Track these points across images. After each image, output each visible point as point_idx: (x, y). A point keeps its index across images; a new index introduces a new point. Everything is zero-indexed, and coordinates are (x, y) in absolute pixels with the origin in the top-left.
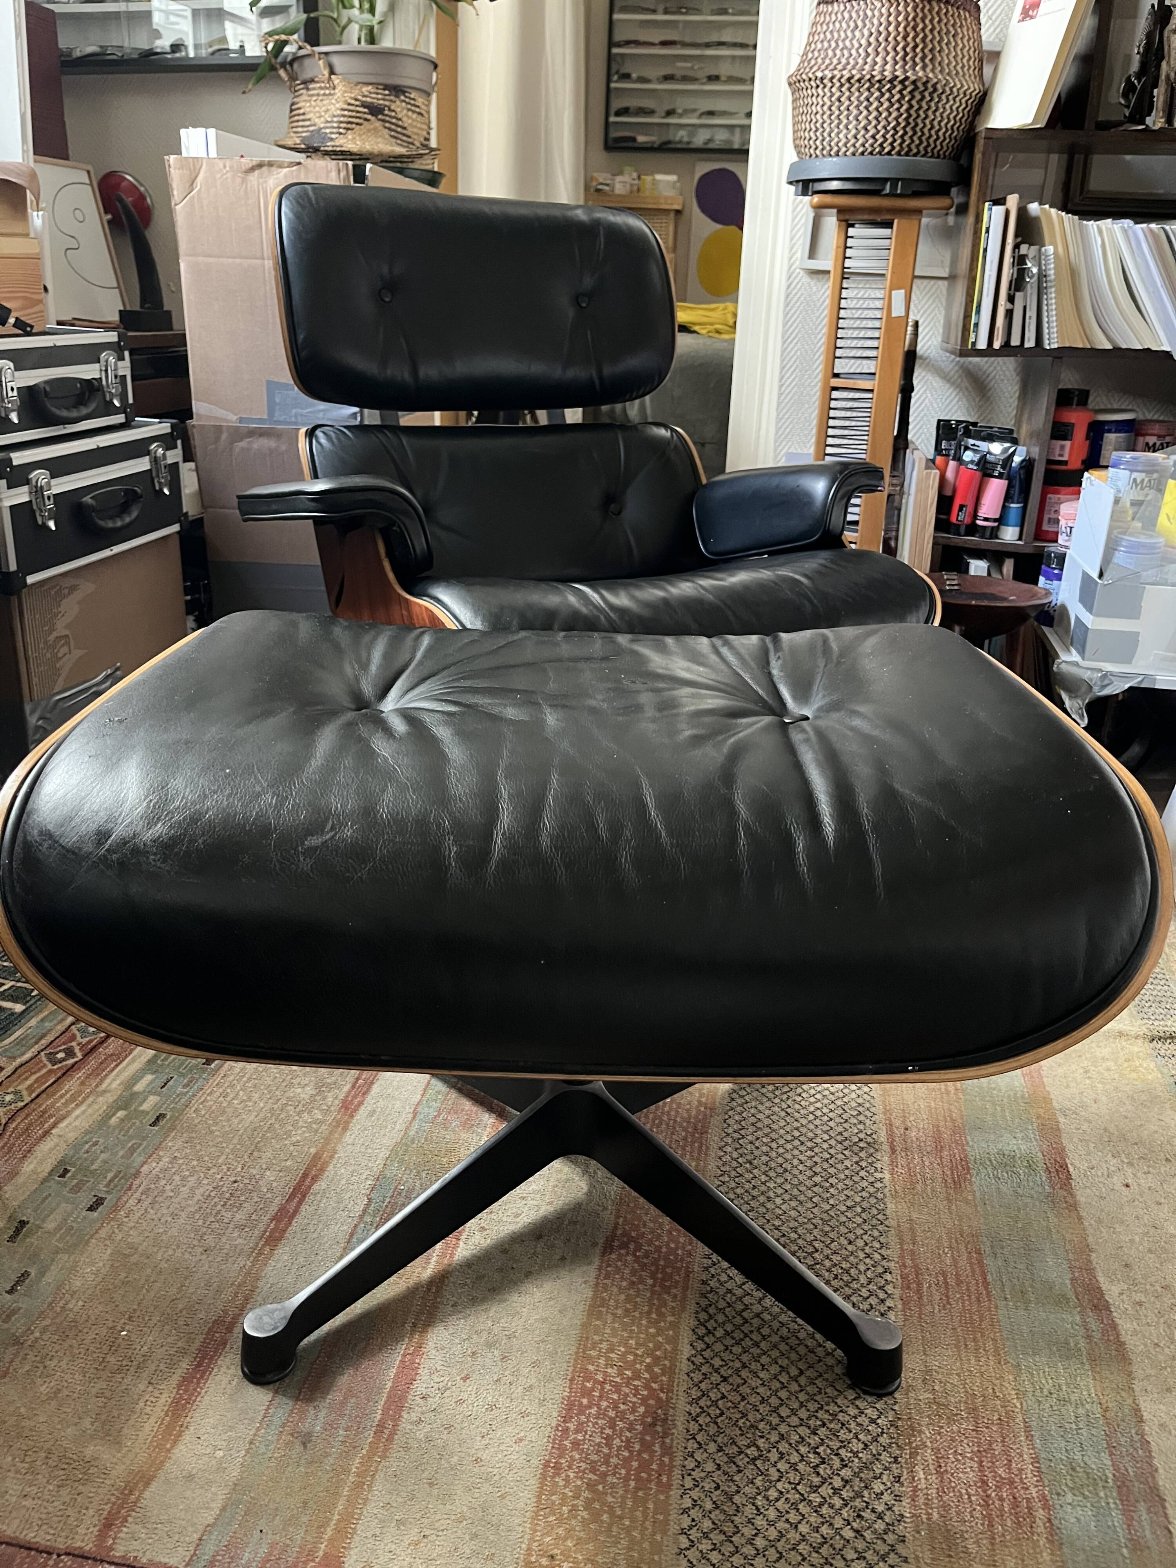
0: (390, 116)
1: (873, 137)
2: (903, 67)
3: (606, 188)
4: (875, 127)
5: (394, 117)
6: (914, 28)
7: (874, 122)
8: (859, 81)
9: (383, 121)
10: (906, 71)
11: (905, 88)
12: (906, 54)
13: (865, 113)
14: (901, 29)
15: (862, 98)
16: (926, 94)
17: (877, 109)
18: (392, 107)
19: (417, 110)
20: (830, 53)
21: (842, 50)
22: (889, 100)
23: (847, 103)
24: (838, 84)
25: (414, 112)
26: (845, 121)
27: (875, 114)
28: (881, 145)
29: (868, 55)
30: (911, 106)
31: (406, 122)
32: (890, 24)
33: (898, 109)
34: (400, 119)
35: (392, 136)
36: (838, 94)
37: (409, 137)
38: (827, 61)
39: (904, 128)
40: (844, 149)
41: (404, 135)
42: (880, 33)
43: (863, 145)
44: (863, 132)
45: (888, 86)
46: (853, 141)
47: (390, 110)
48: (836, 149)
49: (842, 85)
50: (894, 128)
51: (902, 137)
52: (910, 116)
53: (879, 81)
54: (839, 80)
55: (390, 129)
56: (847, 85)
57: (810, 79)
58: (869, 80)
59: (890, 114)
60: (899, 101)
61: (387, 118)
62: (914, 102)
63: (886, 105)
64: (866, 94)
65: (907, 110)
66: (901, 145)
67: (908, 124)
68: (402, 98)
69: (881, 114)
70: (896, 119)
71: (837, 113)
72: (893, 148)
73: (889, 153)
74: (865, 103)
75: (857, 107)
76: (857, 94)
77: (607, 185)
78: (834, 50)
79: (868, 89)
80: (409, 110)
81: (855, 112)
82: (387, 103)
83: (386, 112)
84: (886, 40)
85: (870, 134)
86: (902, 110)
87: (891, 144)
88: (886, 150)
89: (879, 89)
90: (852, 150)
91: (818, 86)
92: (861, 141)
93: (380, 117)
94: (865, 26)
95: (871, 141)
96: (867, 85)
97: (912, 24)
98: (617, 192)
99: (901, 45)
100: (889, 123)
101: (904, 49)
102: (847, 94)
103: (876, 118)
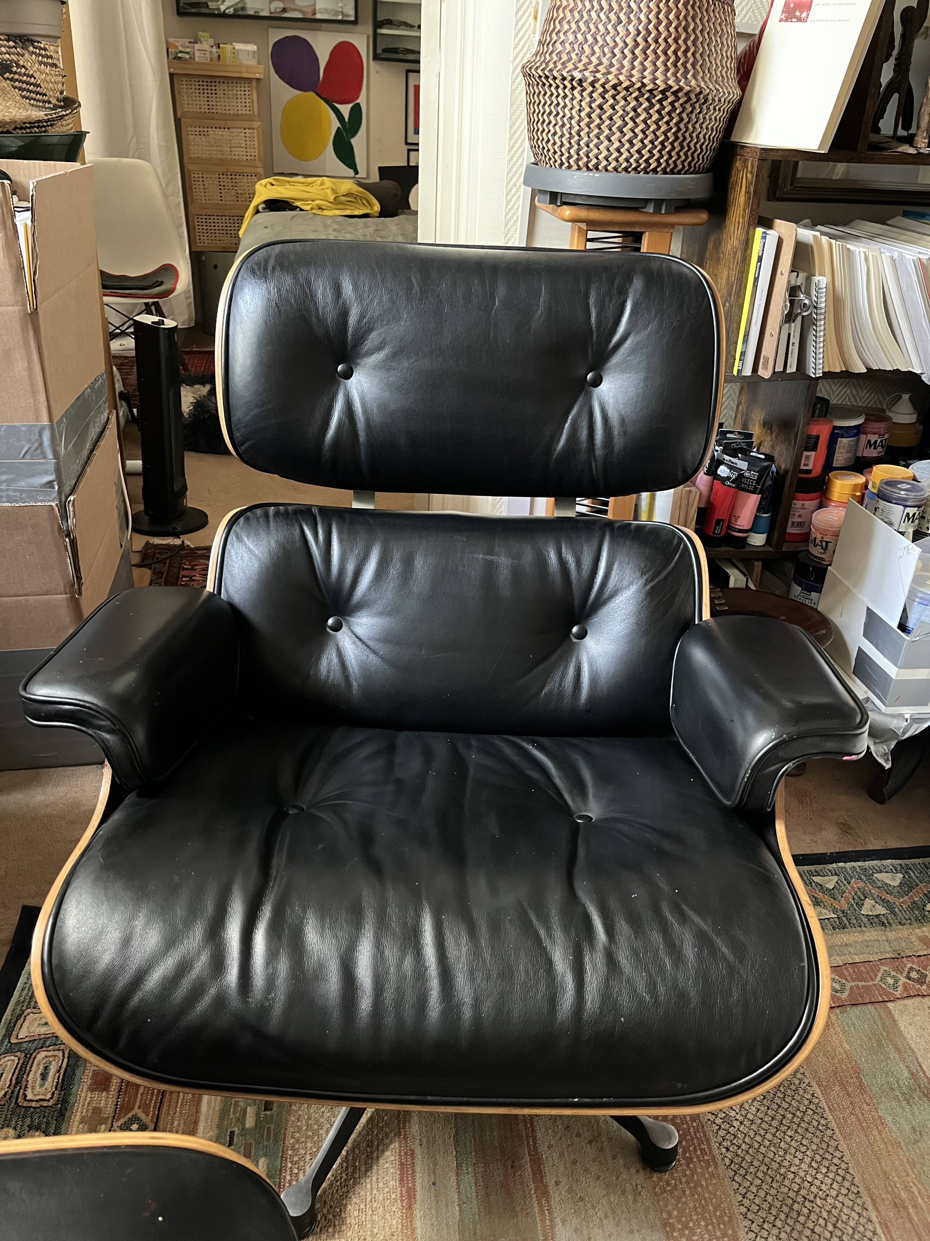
0: (20, 74)
1: (639, 152)
2: (675, 74)
3: (187, 56)
4: (642, 141)
5: (25, 74)
6: (685, 29)
7: (641, 136)
8: (627, 89)
9: (12, 80)
10: (678, 81)
11: (678, 99)
12: (678, 59)
13: (631, 124)
14: (672, 29)
15: (628, 109)
16: (697, 105)
17: (645, 121)
18: (21, 63)
19: (50, 61)
20: (587, 50)
21: (602, 47)
22: (659, 112)
23: (611, 111)
24: (601, 90)
25: (46, 64)
26: (607, 132)
27: (642, 126)
28: (647, 161)
29: (635, 58)
30: (682, 120)
31: (40, 78)
32: (660, 22)
33: (668, 123)
34: (32, 76)
35: (23, 97)
36: (600, 101)
37: (45, 95)
38: (585, 60)
39: (672, 143)
40: (604, 163)
41: (38, 93)
42: (649, 33)
43: (627, 160)
44: (627, 146)
45: (660, 96)
46: (616, 154)
47: (18, 66)
48: (594, 161)
49: (606, 91)
50: (662, 143)
51: (669, 153)
52: (679, 129)
53: (650, 91)
54: (603, 86)
55: (20, 89)
56: (612, 92)
57: (564, 79)
58: (639, 89)
59: (659, 127)
60: (669, 113)
61: (16, 77)
62: (684, 115)
63: (655, 117)
64: (633, 103)
65: (677, 124)
66: (667, 161)
67: (677, 138)
68: (31, 48)
69: (649, 127)
70: (664, 133)
71: (598, 121)
72: (659, 164)
73: (655, 171)
74: (632, 114)
75: (622, 117)
76: (623, 103)
77: (188, 53)
78: (591, 47)
79: (636, 99)
80: (41, 63)
81: (619, 123)
82: (14, 58)
83: (14, 69)
84: (656, 41)
85: (636, 148)
86: (672, 124)
87: (658, 161)
88: (652, 167)
89: (648, 100)
90: (614, 164)
91: (573, 88)
92: (626, 155)
93: (7, 75)
94: (630, 21)
95: (636, 156)
96: (637, 93)
97: (683, 23)
98: (197, 59)
99: (672, 49)
100: (657, 138)
101: (675, 53)
102: (611, 101)
103: (643, 132)
